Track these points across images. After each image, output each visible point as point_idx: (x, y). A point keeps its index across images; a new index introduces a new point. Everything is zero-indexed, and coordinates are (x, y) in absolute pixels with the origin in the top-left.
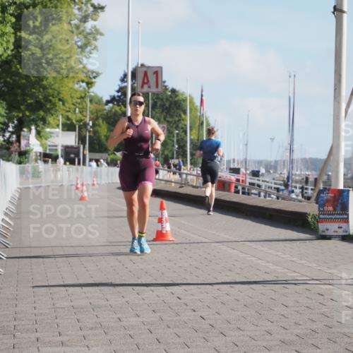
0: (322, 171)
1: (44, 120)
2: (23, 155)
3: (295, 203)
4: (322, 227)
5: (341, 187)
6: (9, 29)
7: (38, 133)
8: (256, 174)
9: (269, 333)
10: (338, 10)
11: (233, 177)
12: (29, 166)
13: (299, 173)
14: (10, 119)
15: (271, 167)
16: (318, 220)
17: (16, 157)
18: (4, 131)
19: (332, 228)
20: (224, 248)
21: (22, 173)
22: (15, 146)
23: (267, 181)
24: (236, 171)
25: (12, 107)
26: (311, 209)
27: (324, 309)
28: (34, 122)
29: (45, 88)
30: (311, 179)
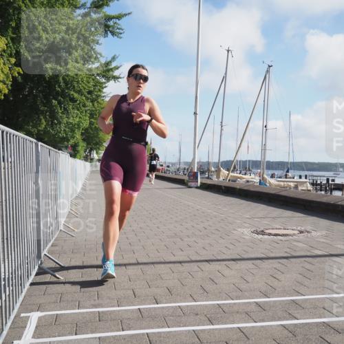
0: (190, 166)
1: (99, 149)
2: (92, 160)
3: (181, 176)
4: (189, 184)
5: (196, 171)
6: (87, 118)
7: (97, 153)
8: (168, 167)
9: (171, 218)
10: (195, 113)
11: (161, 168)
12: (94, 163)
13: (182, 166)
14: (88, 148)
15: (173, 164)
16: (188, 181)
17: (89, 160)
18: (85, 152)
19: (193, 184)
20: (157, 191)
21: (91, 166)
22: (89, 157)
23: (172, 169)
24: (162, 165)
25: (88, 144)
26: (186, 178)
27: (190, 211)
28: (95, 149)
29: (99, 138)
30: (186, 168)
